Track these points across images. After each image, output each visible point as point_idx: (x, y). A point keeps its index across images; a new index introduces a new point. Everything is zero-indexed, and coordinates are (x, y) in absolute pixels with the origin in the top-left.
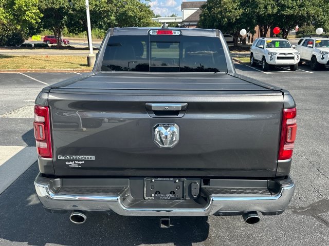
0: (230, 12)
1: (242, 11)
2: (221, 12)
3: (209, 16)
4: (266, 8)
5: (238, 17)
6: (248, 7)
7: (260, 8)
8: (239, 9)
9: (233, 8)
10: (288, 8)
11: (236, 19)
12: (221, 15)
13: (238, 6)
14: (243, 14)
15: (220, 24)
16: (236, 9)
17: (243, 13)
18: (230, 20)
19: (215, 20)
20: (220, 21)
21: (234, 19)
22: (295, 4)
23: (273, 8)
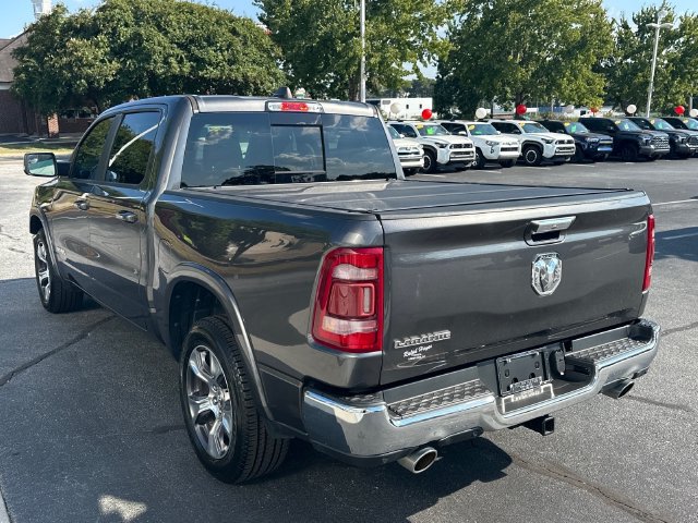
0: (91, 66)
1: (116, 64)
2: (69, 66)
3: (41, 74)
4: (166, 62)
5: (111, 79)
6: (129, 57)
7: (155, 62)
8: (110, 62)
9: (95, 58)
10: (210, 64)
11: (106, 81)
12: (71, 71)
13: (106, 54)
14: (120, 71)
15: (70, 91)
16: (102, 61)
17: (121, 69)
18: (92, 83)
19: (58, 83)
20: (71, 86)
21: (102, 82)
22: (221, 57)
23: (180, 62)
